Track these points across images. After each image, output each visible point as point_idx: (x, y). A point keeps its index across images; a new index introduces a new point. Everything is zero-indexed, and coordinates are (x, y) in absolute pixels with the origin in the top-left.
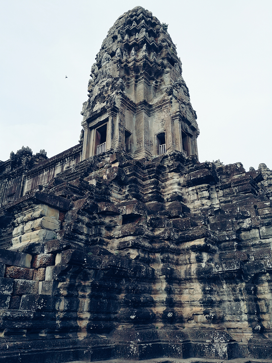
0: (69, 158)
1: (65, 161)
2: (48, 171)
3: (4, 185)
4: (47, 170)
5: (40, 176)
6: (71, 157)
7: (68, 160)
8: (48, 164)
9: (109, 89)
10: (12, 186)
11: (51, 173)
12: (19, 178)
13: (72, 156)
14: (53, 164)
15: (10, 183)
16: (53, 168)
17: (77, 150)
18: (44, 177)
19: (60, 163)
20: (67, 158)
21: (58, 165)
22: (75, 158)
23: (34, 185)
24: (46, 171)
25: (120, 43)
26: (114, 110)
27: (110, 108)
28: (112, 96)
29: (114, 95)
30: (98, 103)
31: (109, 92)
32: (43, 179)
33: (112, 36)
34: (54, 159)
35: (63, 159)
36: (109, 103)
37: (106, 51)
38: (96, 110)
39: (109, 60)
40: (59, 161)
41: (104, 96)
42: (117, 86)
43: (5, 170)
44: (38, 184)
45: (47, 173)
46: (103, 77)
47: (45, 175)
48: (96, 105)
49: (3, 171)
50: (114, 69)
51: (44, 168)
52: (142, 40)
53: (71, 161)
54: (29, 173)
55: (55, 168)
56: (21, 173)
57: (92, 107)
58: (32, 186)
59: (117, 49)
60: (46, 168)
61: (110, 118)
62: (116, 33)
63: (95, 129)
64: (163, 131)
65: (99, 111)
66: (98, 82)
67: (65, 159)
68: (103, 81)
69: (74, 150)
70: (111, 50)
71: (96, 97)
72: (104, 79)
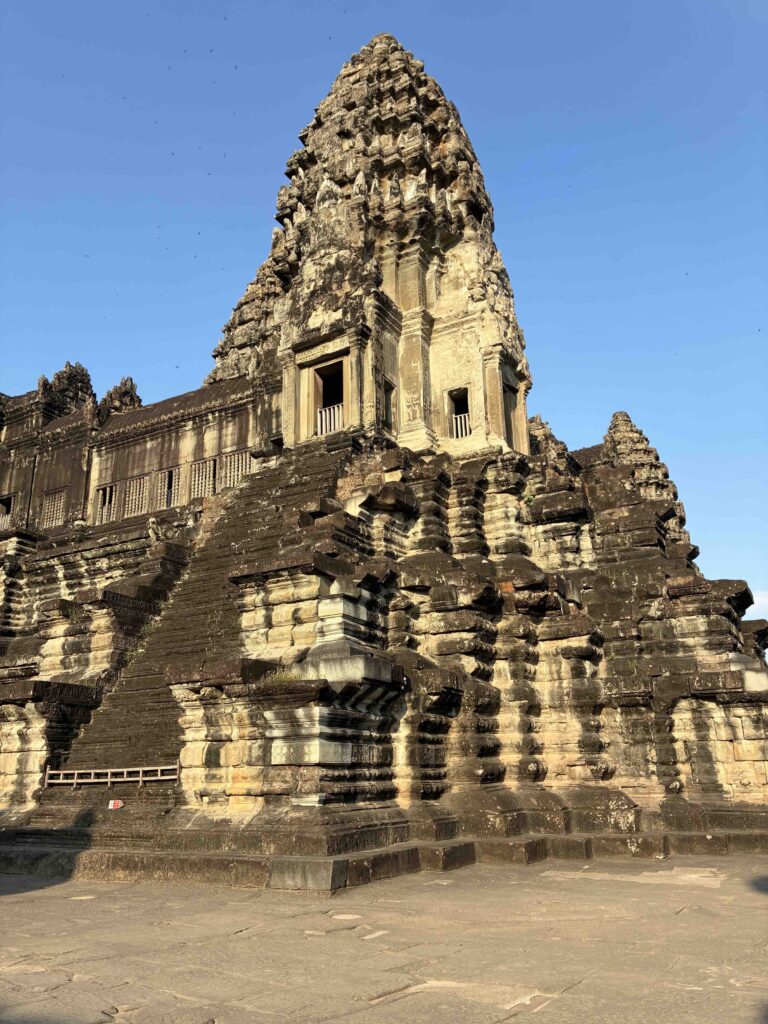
0: (217, 415)
1: (207, 420)
2: (160, 440)
3: (29, 462)
4: (157, 438)
5: (135, 449)
6: (223, 414)
7: (214, 418)
8: (158, 423)
9: (347, 278)
10: (53, 467)
11: (167, 445)
12: (75, 449)
13: (225, 410)
14: (172, 425)
15: (46, 458)
16: (174, 435)
17: (241, 399)
18: (148, 455)
19: (194, 423)
20: (213, 413)
21: (187, 428)
22: (233, 417)
23: (119, 470)
24: (152, 440)
25: (361, 155)
26: (363, 334)
27: (353, 329)
28: (354, 299)
29: (360, 297)
30: (320, 308)
31: (347, 287)
32: (144, 459)
33: (337, 129)
34: (175, 413)
35: (200, 416)
36: (349, 315)
37: (325, 170)
38: (318, 325)
39: (337, 199)
40: (189, 419)
41: (336, 295)
42: (365, 273)
43: (23, 423)
44: (133, 469)
45: (154, 442)
46: (327, 242)
47: (151, 449)
48: (314, 314)
49: (18, 425)
50: (351, 225)
51: (146, 432)
52: (414, 155)
53: (224, 423)
54: (102, 439)
55: (177, 433)
56: (79, 437)
57: (307, 316)
58: (113, 475)
59: (357, 172)
60: (152, 432)
61: (354, 352)
62: (349, 125)
63: (312, 369)
64: (463, 386)
65: (324, 331)
66: (312, 253)
67: (206, 415)
68: (329, 254)
69: (233, 397)
70: (340, 171)
71: (313, 294)
72: (330, 250)
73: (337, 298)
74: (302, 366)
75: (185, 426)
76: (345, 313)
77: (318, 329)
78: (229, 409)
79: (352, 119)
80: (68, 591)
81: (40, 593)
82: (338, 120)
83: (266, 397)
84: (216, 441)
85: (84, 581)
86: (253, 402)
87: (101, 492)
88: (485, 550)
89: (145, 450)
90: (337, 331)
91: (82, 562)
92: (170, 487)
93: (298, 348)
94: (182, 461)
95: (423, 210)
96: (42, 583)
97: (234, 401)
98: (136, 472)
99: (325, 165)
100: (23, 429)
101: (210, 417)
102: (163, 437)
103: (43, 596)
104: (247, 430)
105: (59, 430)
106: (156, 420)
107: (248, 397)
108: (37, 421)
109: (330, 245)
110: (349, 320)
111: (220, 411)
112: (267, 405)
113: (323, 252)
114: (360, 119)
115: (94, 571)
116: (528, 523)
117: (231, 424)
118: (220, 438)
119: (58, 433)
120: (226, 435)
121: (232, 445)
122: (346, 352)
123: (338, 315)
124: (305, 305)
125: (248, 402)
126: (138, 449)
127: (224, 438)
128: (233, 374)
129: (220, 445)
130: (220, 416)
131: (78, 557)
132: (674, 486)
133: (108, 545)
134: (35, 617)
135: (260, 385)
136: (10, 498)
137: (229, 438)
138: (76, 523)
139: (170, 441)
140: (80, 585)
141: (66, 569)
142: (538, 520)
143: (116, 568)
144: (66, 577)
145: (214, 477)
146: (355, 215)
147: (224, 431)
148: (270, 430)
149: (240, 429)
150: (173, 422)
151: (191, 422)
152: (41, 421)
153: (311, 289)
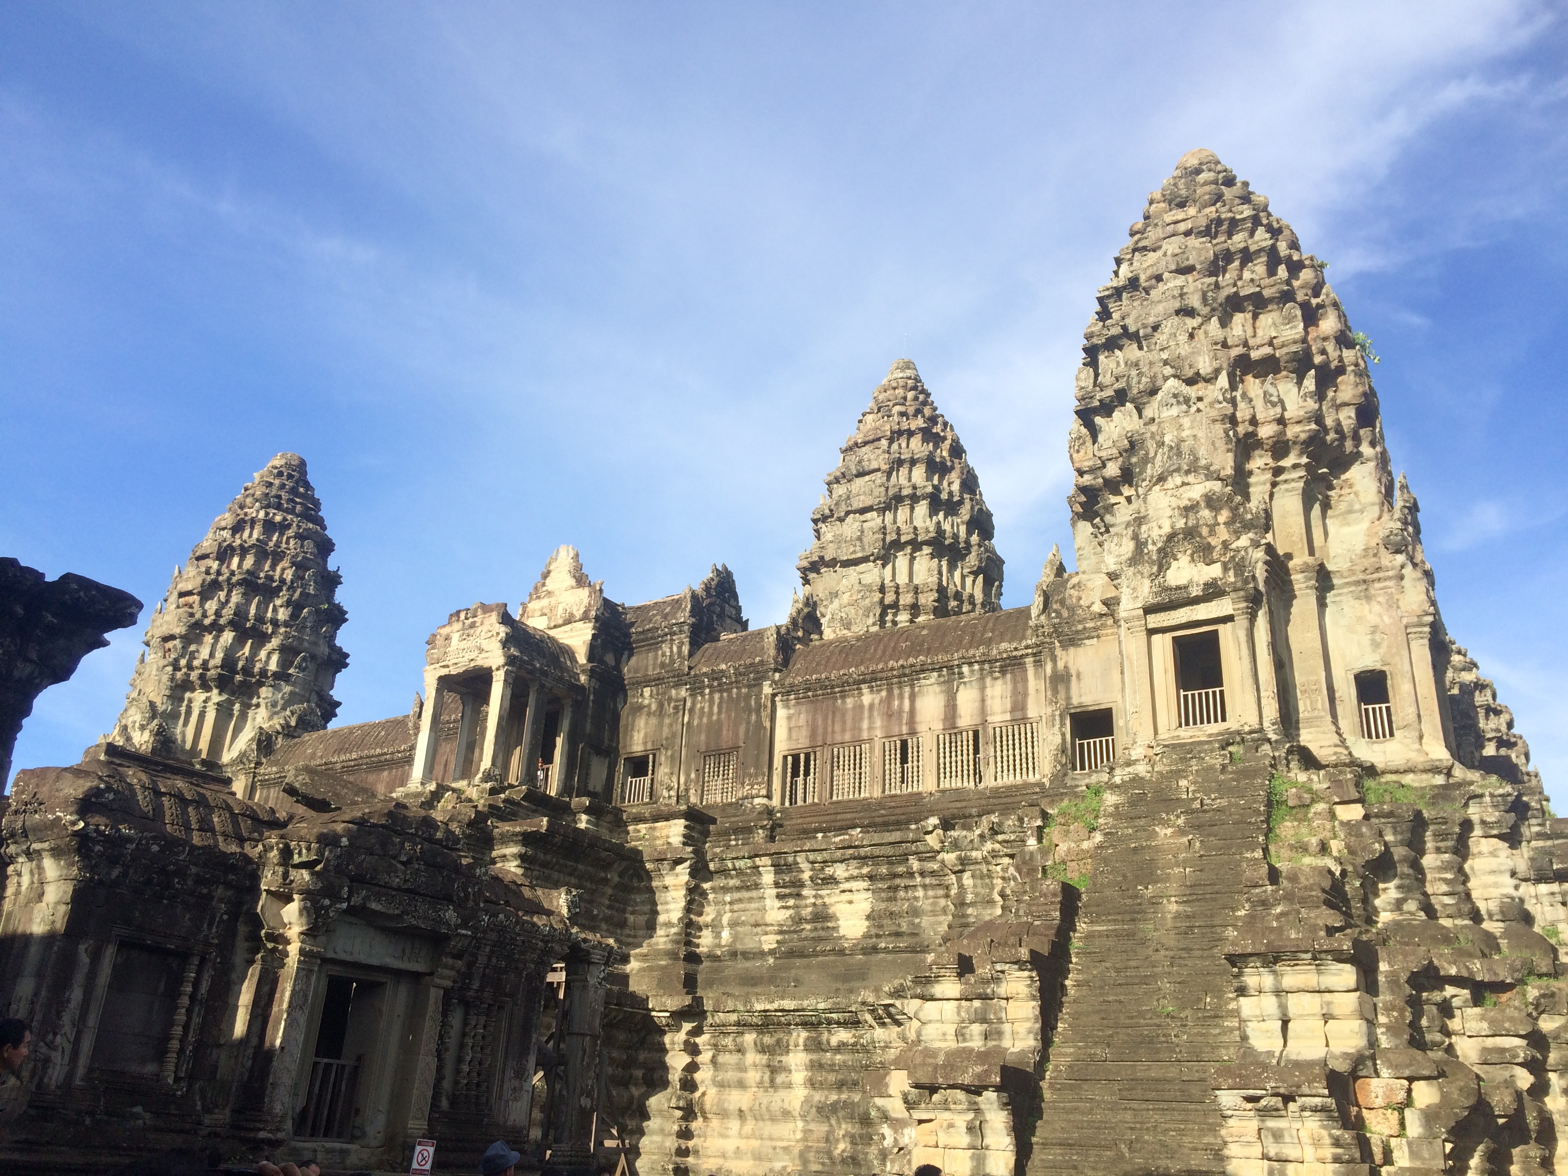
0: (977, 667)
1: (961, 674)
2: (884, 694)
3: (677, 708)
4: (879, 691)
5: (844, 703)
7: (972, 672)
8: (882, 671)
9: (1222, 520)
10: (715, 718)
11: (896, 703)
12: (750, 695)
13: (991, 662)
14: (905, 675)
15: (702, 703)
16: (907, 689)
17: (1016, 649)
18: (866, 714)
19: (939, 676)
20: (970, 664)
21: (928, 682)
23: (820, 731)
24: (871, 692)
25: (1219, 347)
26: (1254, 600)
27: (1242, 593)
28: (1237, 550)
29: (1246, 549)
30: (1184, 560)
31: (1223, 533)
32: (861, 719)
33: (1177, 305)
34: (911, 660)
35: (950, 668)
36: (1231, 573)
37: (1166, 363)
38: (1182, 582)
39: (1190, 407)
40: (933, 670)
41: (1209, 544)
42: (1249, 516)
43: (657, 650)
44: (843, 730)
45: (877, 698)
46: (1186, 468)
47: (871, 706)
48: (1174, 564)
49: (649, 651)
50: (1213, 443)
51: (864, 681)
52: (1294, 348)
53: (988, 680)
54: (792, 685)
55: (912, 686)
56: (755, 679)
57: (1162, 567)
58: (813, 735)
59: (1217, 372)
60: (871, 679)
61: (1242, 622)
62: (1195, 301)
63: (1169, 636)
64: (1378, 666)
65: (1195, 592)
66: (1161, 479)
67: (959, 666)
68: (1188, 484)
69: (1004, 646)
70: (1191, 366)
71: (1171, 537)
72: (1191, 478)
73: (1209, 548)
74: (1155, 632)
75: (924, 678)
76: (1225, 568)
77: (1185, 587)
78: (997, 661)
79: (1200, 293)
80: (778, 904)
81: (730, 903)
82: (1176, 293)
83: (1059, 652)
84: (977, 705)
85: (805, 892)
86: (1034, 655)
87: (790, 759)
88: (1476, 916)
89: (861, 706)
90: (1213, 591)
91: (804, 866)
92: (904, 760)
93: (1149, 610)
94: (922, 728)
95: (1313, 426)
96: (738, 889)
97: (1006, 651)
98: (848, 737)
99: (1165, 355)
100: (656, 658)
101: (965, 669)
102: (890, 691)
103: (735, 907)
104: (1025, 695)
105: (723, 667)
106: (880, 666)
107: (1027, 647)
108: (680, 648)
109: (1188, 472)
110: (1232, 579)
111: (982, 663)
112: (1060, 665)
113: (1179, 479)
114: (1210, 294)
115: (823, 879)
116: (1526, 880)
117: (1000, 682)
118: (983, 701)
119: (722, 671)
120: (993, 698)
121: (1004, 712)
122: (1229, 619)
123: (1215, 571)
124: (1160, 550)
125: (1027, 655)
126: (850, 702)
127: (989, 702)
128: (854, 552)
129: (983, 711)
130: (982, 670)
131: (801, 858)
132: (1524, 742)
133: (850, 847)
134: (726, 935)
135: (1050, 635)
136: (647, 756)
137: (998, 701)
138: (757, 801)
139: (901, 697)
140: (798, 895)
141: (776, 873)
142: (1541, 878)
143: (861, 877)
144: (777, 885)
145: (976, 751)
146: (1219, 429)
147: (988, 691)
148: (1068, 698)
149: (1015, 692)
150: (907, 671)
151: (935, 674)
152: (686, 649)
153: (1167, 529)
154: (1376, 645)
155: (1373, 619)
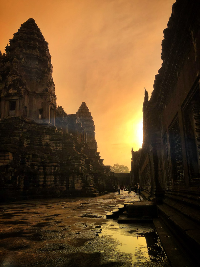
25: (24, 54)
29: (21, 88)
30: (12, 89)
38: (11, 92)
39: (17, 63)
42: (23, 83)
48: (10, 90)
57: (8, 90)
61: (19, 100)
62: (22, 45)
64: (42, 108)
66: (11, 75)
71: (10, 85)
72: (15, 76)
73: (16, 87)
74: (6, 100)
77: (11, 94)
82: (19, 43)
88: (42, 145)
90: (15, 95)
93: (5, 96)
109: (15, 74)
110: (18, 93)
113: (13, 75)
122: (17, 99)
123: (16, 91)
124: (8, 87)
142: (52, 140)
153: (10, 84)
154: (42, 105)
155: (42, 101)
